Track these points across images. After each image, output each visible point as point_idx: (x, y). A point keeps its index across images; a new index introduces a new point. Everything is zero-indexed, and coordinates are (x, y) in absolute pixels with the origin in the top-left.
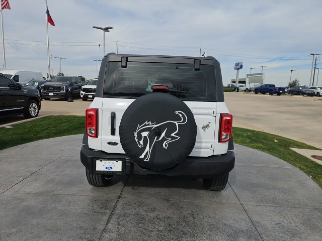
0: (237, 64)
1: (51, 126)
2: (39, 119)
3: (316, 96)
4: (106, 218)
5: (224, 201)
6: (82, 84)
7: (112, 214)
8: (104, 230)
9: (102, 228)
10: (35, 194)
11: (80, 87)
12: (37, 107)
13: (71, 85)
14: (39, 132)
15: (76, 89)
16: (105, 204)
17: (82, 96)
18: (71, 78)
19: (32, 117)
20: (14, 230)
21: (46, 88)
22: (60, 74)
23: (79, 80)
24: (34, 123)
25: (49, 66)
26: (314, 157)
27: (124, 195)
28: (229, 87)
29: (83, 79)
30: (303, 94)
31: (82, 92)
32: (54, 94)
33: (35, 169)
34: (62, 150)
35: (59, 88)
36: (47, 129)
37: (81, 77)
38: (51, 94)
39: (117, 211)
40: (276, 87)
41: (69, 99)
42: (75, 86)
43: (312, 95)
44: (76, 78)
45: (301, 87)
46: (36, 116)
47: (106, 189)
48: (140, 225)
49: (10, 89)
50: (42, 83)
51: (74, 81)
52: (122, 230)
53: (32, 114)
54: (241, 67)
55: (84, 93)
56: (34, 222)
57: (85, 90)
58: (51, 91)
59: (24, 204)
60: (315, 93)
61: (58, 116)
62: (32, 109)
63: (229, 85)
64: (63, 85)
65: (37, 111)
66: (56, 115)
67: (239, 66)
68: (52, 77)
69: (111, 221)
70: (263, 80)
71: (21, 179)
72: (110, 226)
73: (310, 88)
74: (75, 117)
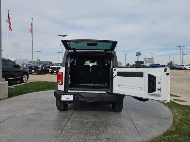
0: (138, 53)
1: (35, 87)
2: (28, 83)
3: (183, 70)
4: (66, 122)
5: (121, 116)
6: (50, 65)
7: (68, 121)
8: (65, 126)
9: (64, 125)
10: (32, 114)
11: (49, 67)
12: (27, 77)
13: (44, 66)
14: (28, 89)
15: (47, 68)
16: (65, 117)
17: (50, 72)
18: (44, 62)
19: (24, 82)
20: (25, 126)
21: (30, 68)
22: (38, 60)
23: (49, 63)
24: (25, 85)
25: (32, 56)
26: (175, 100)
27: (74, 114)
28: (133, 65)
29: (51, 63)
30: (176, 69)
31: (50, 70)
32: (35, 71)
33: (30, 105)
34: (42, 97)
35: (37, 68)
36: (33, 88)
37: (49, 61)
38: (33, 71)
39: (71, 120)
40: (160, 65)
41: (43, 73)
42: (46, 66)
43: (181, 69)
44: (47, 62)
45: (175, 65)
46: (26, 82)
47: (65, 112)
48: (81, 124)
49: (14, 68)
50: (28, 65)
51: (46, 63)
52: (73, 126)
53: (24, 81)
54: (140, 54)
55: (51, 70)
56: (33, 123)
57: (52, 68)
58: (33, 69)
59: (28, 117)
60: (183, 68)
61: (38, 82)
62: (24, 78)
63: (134, 65)
64: (40, 66)
65: (27, 79)
66: (37, 81)
67: (139, 54)
68: (34, 62)
69: (68, 123)
70: (153, 61)
71: (24, 108)
72: (67, 124)
73: (180, 66)
74: (47, 82)
